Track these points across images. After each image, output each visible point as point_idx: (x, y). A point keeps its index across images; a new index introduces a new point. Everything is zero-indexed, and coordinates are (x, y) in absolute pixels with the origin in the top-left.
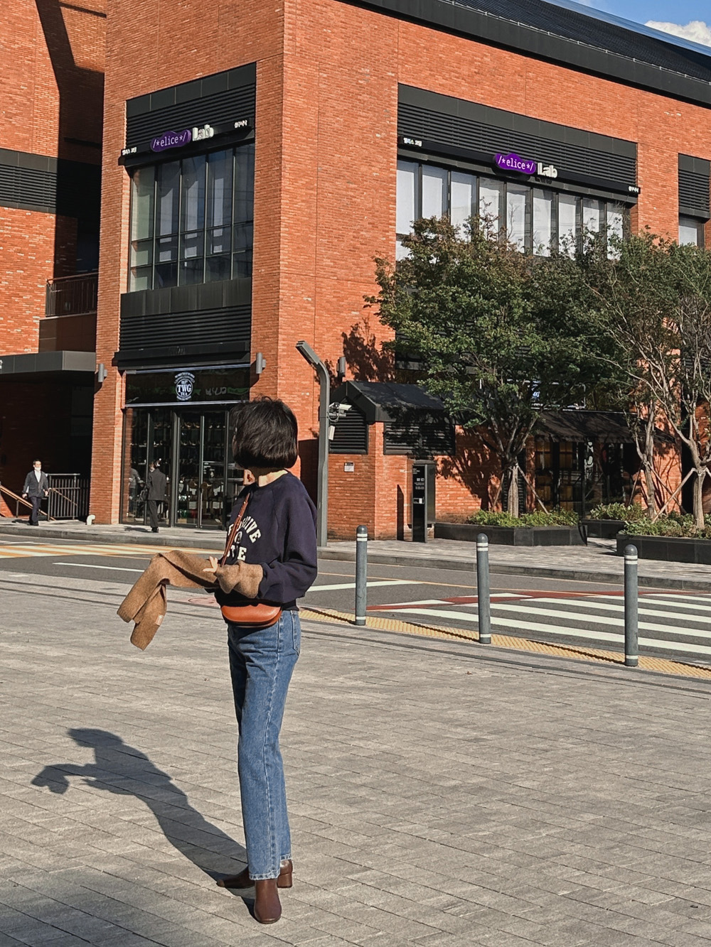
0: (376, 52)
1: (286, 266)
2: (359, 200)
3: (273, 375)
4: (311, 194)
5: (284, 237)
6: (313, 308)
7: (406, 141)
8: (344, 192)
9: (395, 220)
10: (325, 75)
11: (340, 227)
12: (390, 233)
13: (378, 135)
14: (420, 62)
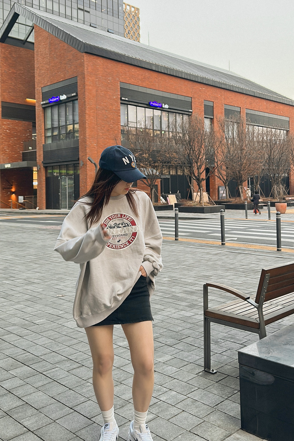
0: (112, 73)
1: (88, 135)
2: (109, 116)
3: (86, 166)
4: (95, 115)
5: (87, 127)
6: (97, 147)
7: (123, 98)
8: (105, 114)
9: (120, 121)
10: (98, 80)
11: (104, 124)
12: (119, 125)
13: (114, 97)
14: (126, 75)
